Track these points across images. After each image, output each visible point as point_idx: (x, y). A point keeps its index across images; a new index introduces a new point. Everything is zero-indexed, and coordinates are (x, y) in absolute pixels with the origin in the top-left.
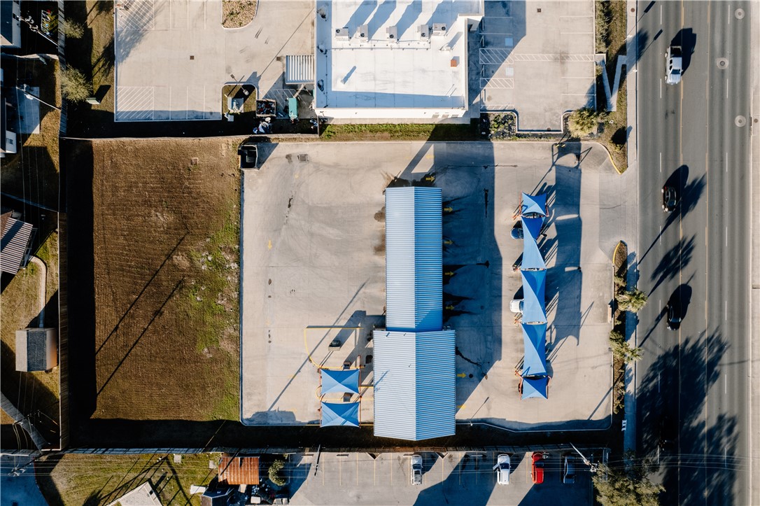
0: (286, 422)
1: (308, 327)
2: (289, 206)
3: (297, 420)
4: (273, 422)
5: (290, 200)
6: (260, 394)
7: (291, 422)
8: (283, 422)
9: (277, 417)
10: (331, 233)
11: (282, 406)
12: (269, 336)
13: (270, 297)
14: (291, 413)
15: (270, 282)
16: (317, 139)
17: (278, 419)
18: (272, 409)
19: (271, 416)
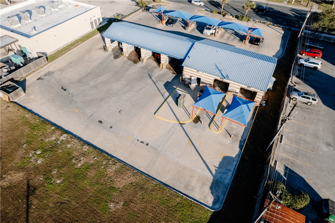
0: (233, 167)
2: (65, 90)
3: (234, 156)
4: (228, 178)
5: (62, 88)
6: (192, 176)
7: (235, 163)
8: (232, 169)
9: (224, 173)
11: (215, 162)
12: (142, 142)
13: (111, 127)
14: (225, 158)
15: (101, 122)
16: (48, 63)
17: (227, 173)
18: (214, 172)
19: (221, 178)
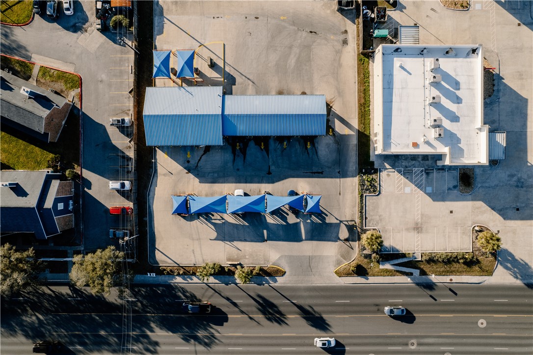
0: (156, 29)
1: (224, 45)
2: (311, 32)
3: (158, 37)
4: (156, 20)
5: (316, 33)
6: (177, 11)
7: (156, 33)
8: (156, 27)
9: (160, 22)
10: (292, 61)
11: (167, 26)
12: (218, 17)
13: (246, 18)
14: (162, 33)
15: (257, 18)
16: (359, 51)
17: (158, 23)
18: (165, 19)
19: (160, 19)
